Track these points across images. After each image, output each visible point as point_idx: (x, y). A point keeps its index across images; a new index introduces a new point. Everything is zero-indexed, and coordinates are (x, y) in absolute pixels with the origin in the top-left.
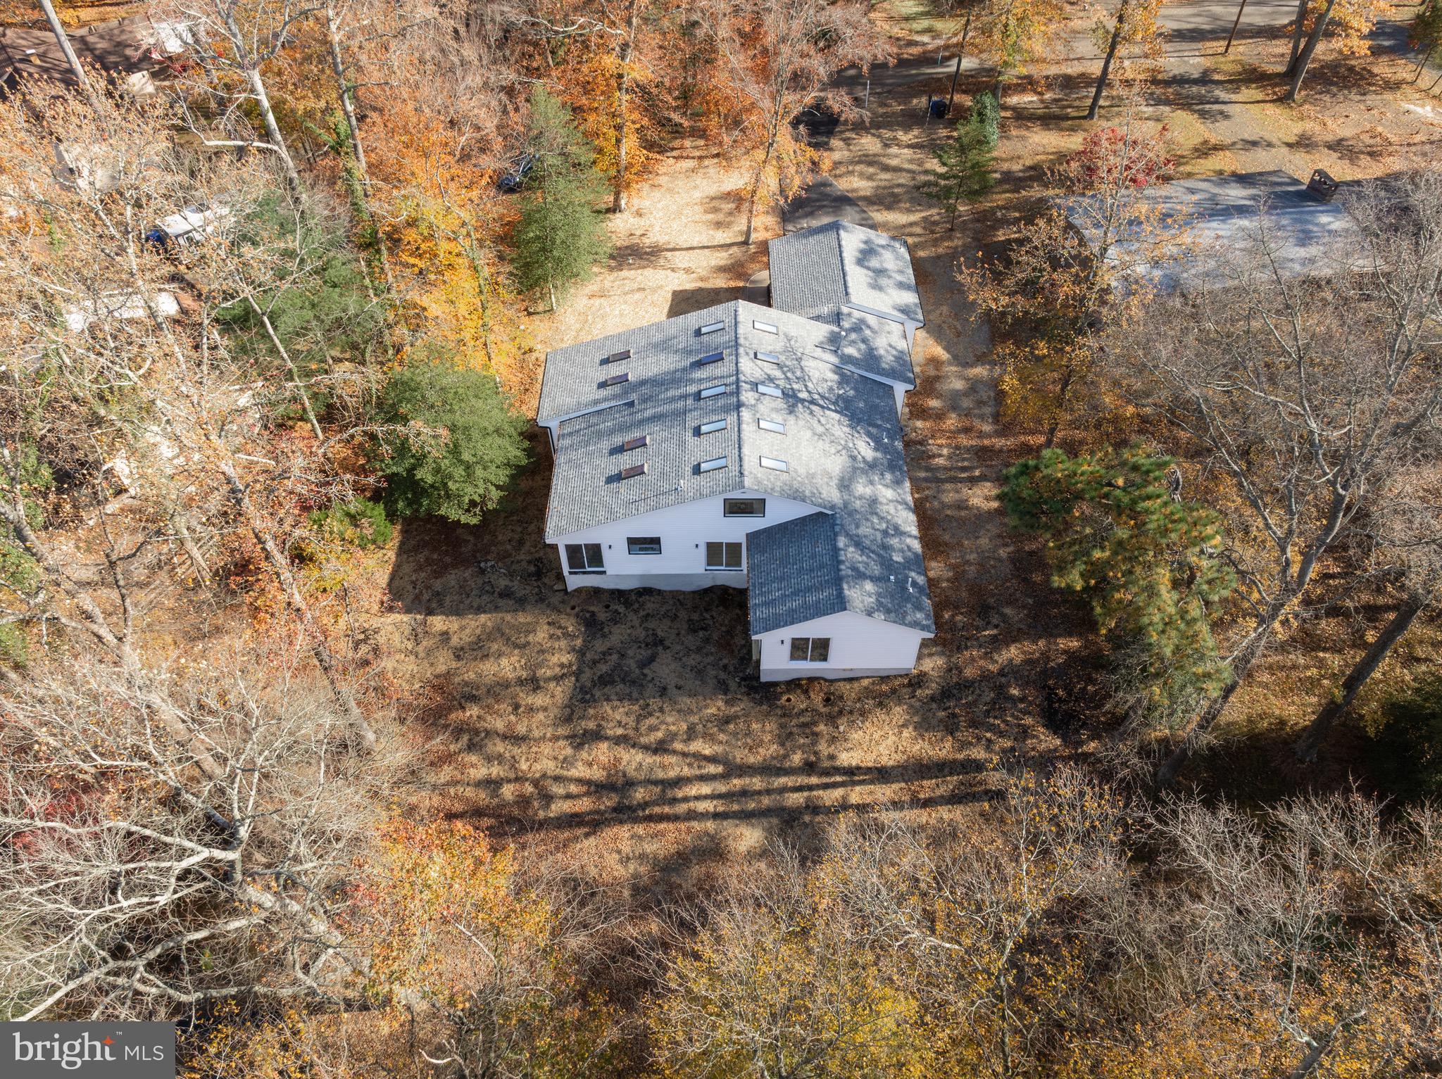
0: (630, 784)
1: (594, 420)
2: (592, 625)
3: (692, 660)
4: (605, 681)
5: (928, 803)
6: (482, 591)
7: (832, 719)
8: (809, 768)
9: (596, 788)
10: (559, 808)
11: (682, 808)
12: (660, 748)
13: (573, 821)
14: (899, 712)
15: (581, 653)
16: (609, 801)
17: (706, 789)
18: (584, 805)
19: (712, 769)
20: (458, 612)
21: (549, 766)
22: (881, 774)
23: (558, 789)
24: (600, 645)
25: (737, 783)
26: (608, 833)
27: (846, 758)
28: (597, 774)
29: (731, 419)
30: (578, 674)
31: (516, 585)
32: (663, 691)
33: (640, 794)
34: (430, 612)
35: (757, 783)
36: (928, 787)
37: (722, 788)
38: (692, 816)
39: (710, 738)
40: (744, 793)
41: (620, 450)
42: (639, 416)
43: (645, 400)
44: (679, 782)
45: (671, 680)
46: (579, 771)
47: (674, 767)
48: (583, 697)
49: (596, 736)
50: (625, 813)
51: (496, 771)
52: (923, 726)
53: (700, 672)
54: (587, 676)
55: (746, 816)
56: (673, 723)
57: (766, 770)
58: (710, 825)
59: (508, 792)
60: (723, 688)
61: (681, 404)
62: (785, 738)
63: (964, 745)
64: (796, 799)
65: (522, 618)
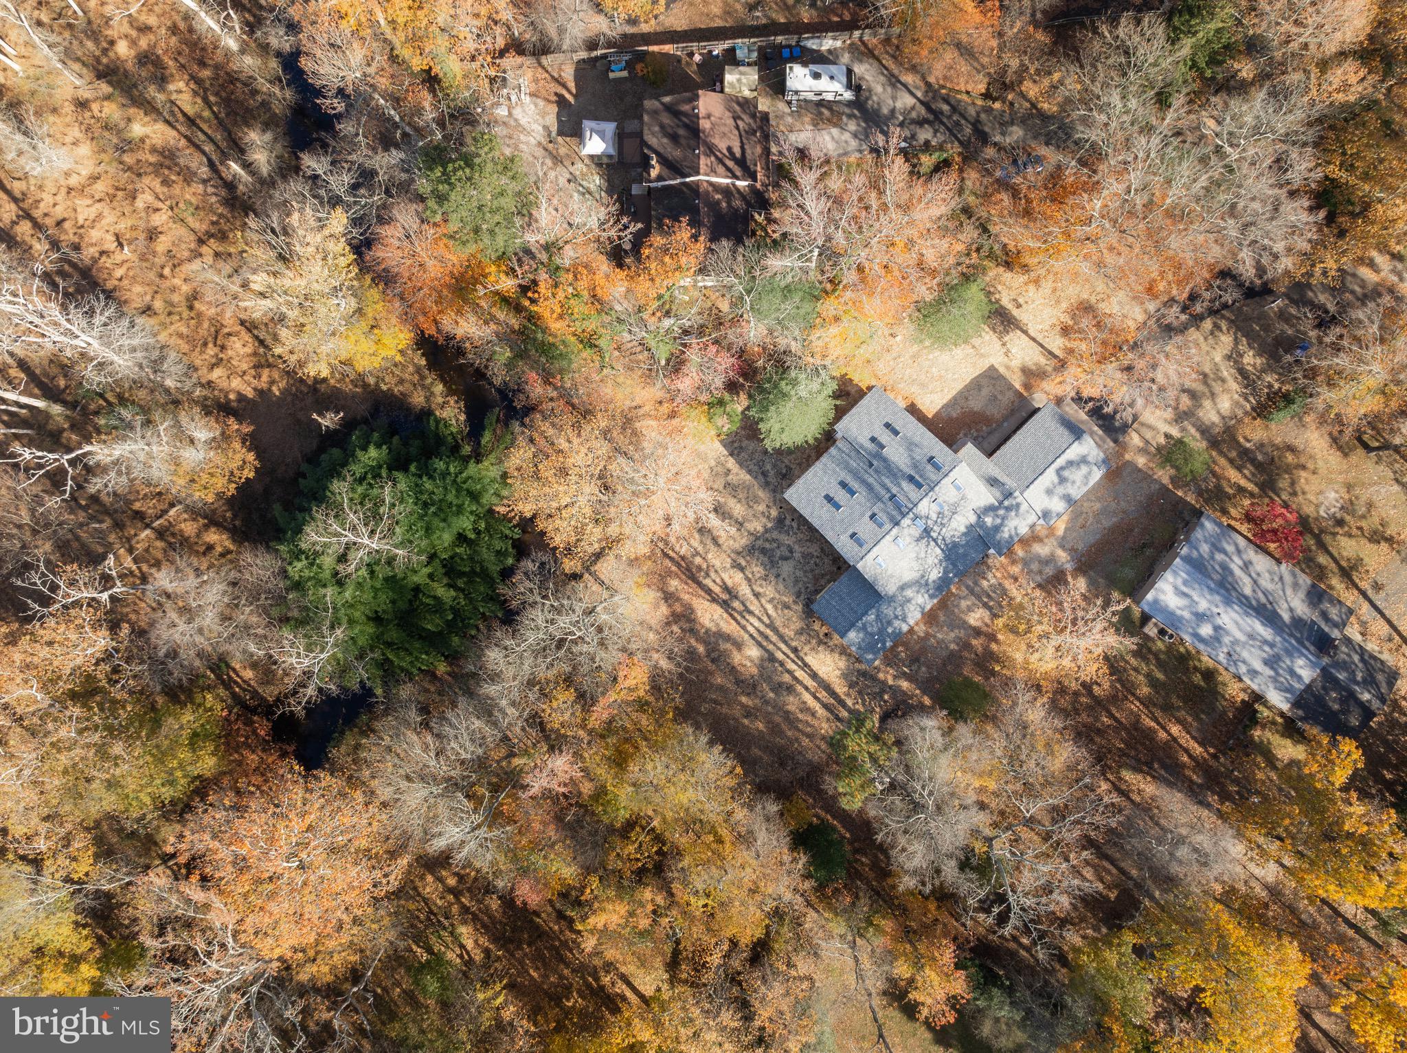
0: (736, 597)
1: (853, 454)
2: (780, 522)
3: (798, 573)
4: (763, 551)
5: (816, 698)
6: (757, 464)
7: (820, 642)
8: (795, 650)
9: (726, 589)
10: (708, 582)
11: (743, 622)
12: (757, 595)
13: (709, 591)
14: (842, 664)
15: (766, 531)
16: (725, 596)
17: (757, 624)
18: (717, 589)
19: (765, 619)
20: (741, 465)
21: (717, 563)
22: (814, 676)
23: (713, 574)
24: (775, 535)
25: (768, 632)
26: (715, 606)
27: (809, 659)
28: (729, 583)
29: (888, 526)
30: (757, 538)
31: (772, 473)
32: (778, 576)
33: (736, 604)
34: (731, 454)
35: (774, 638)
36: (823, 694)
37: (762, 628)
38: (744, 628)
39: (775, 608)
40: (766, 638)
41: (843, 485)
42: (866, 476)
43: (876, 471)
44: (751, 613)
45: (784, 575)
46: (725, 576)
47: (754, 606)
48: (751, 550)
49: (742, 569)
50: (725, 605)
51: (700, 549)
52: (845, 676)
53: (796, 581)
54: (760, 543)
55: (760, 645)
56: (769, 591)
57: (782, 638)
58: (746, 636)
59: (698, 560)
60: (798, 595)
61: (883, 492)
62: (800, 632)
63: (848, 695)
64: (780, 656)
65: (761, 493)
